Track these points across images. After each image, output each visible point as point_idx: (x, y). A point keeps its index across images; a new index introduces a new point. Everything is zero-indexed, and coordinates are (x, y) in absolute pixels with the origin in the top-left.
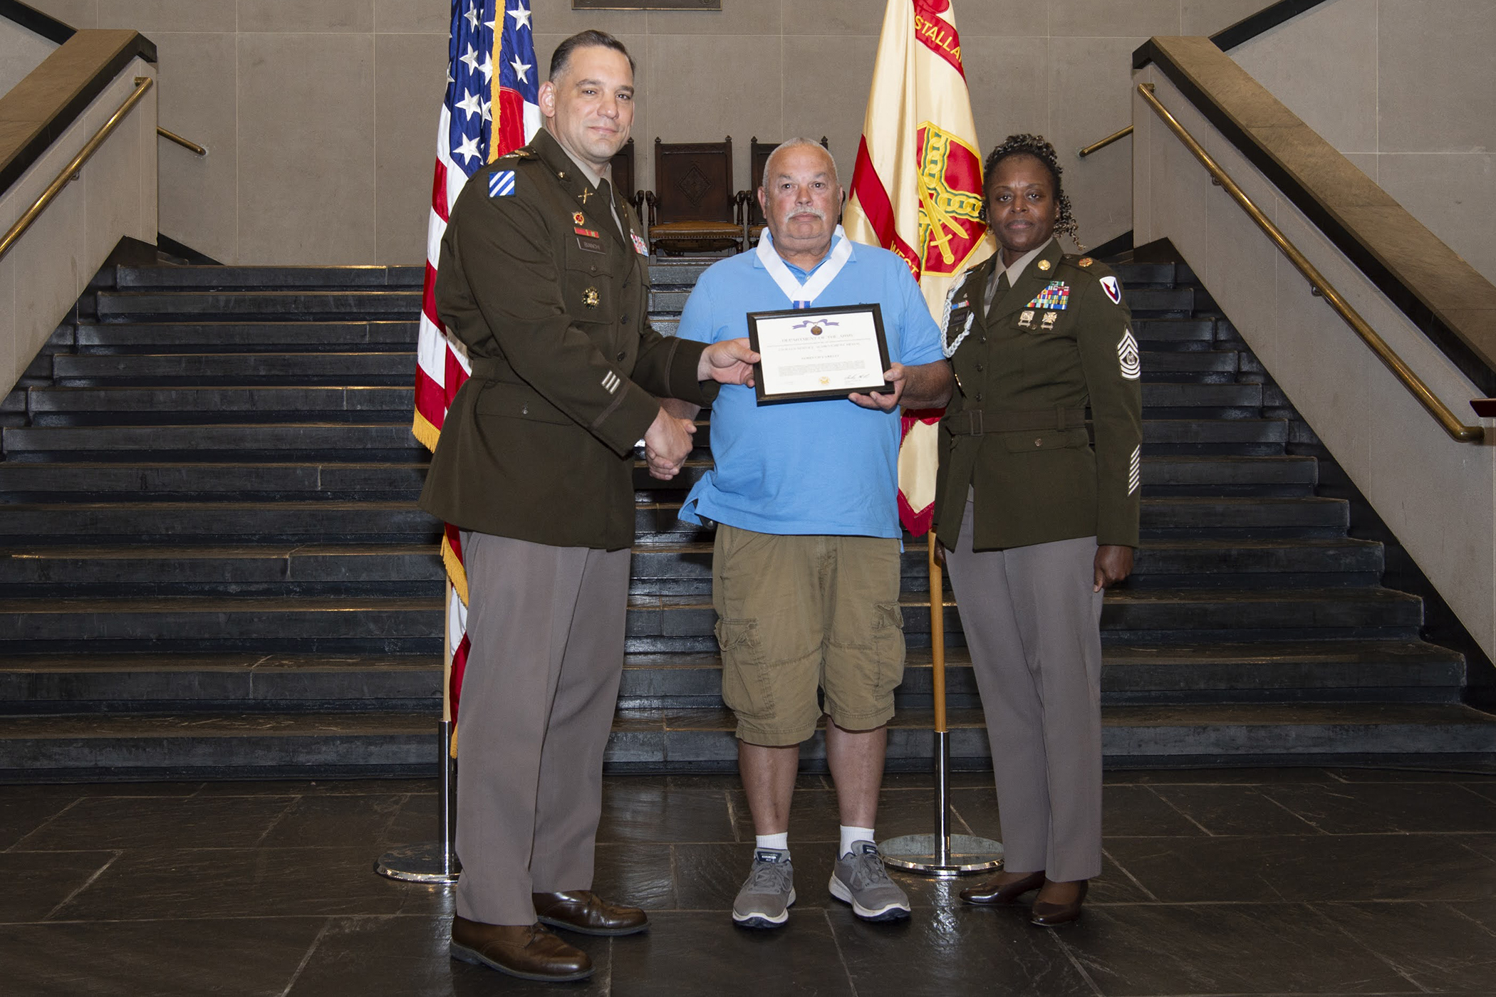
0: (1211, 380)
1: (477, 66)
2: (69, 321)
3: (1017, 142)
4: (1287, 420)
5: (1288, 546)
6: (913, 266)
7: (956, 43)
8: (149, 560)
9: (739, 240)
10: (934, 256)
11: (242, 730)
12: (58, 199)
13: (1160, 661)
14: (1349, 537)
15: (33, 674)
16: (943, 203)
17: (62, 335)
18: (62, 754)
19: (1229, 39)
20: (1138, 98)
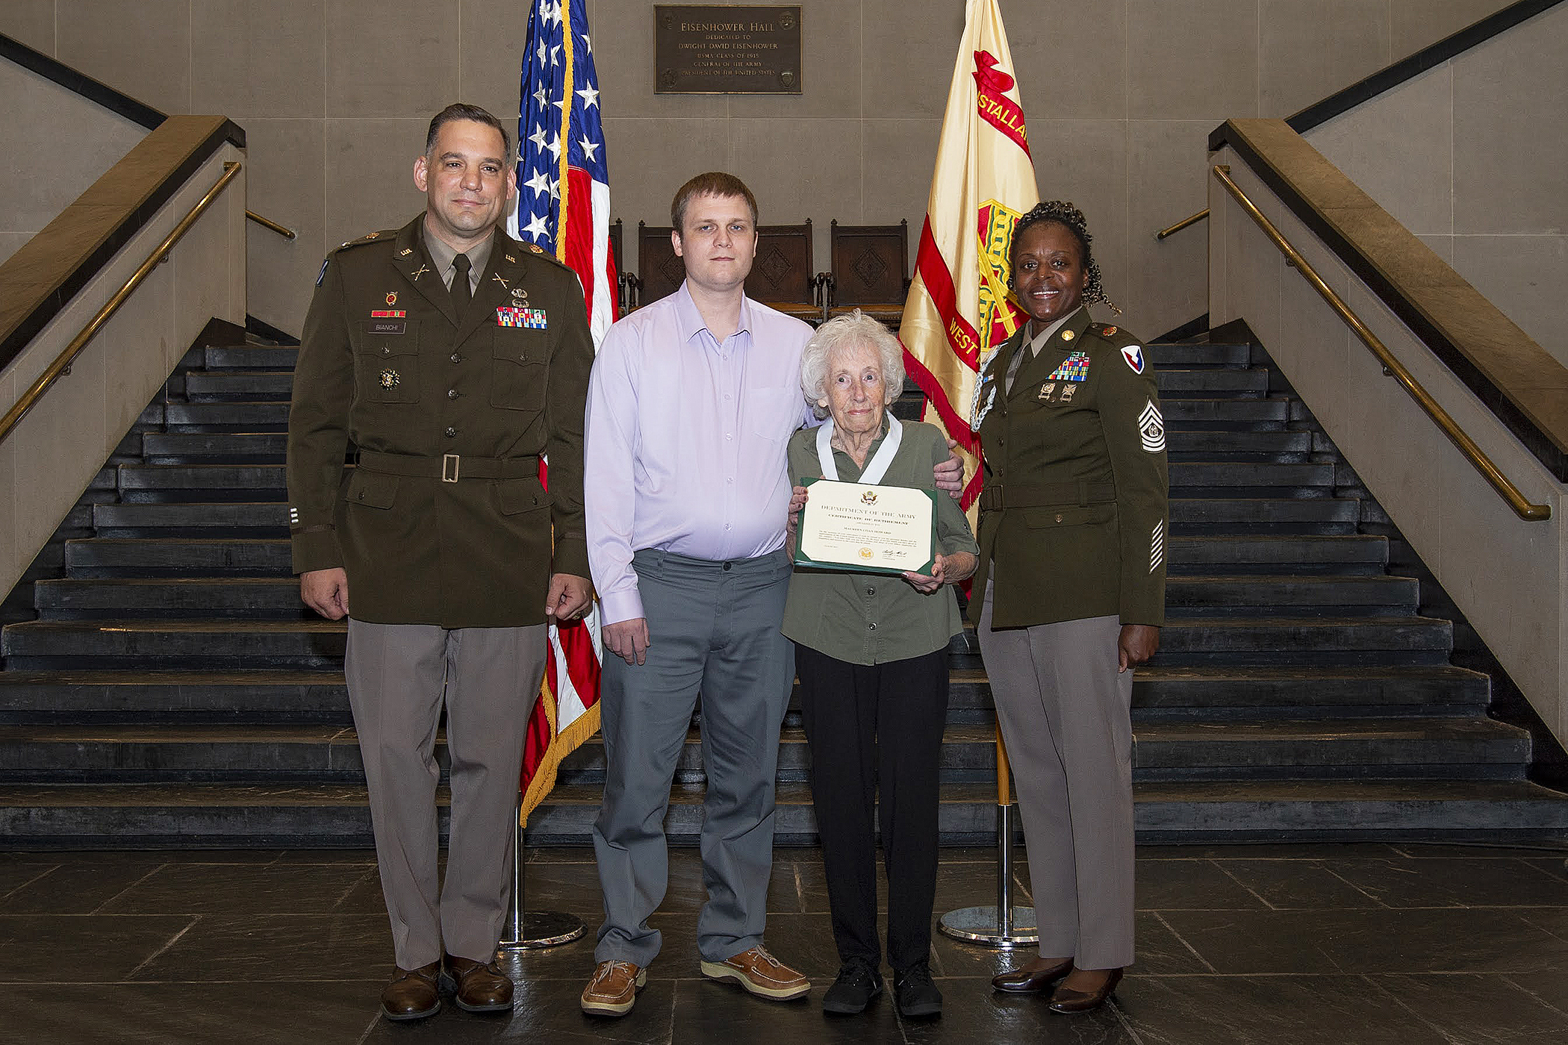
0: (1283, 460)
1: (546, 145)
2: (158, 401)
3: (1045, 210)
4: (1358, 500)
5: (1358, 624)
6: (973, 343)
7: (1020, 122)
8: (232, 634)
10: (998, 331)
11: (320, 800)
12: (147, 281)
13: (1228, 738)
14: (1419, 615)
15: (119, 744)
16: (1007, 281)
17: (151, 415)
18: (147, 822)
19: (1304, 121)
20: (1214, 180)
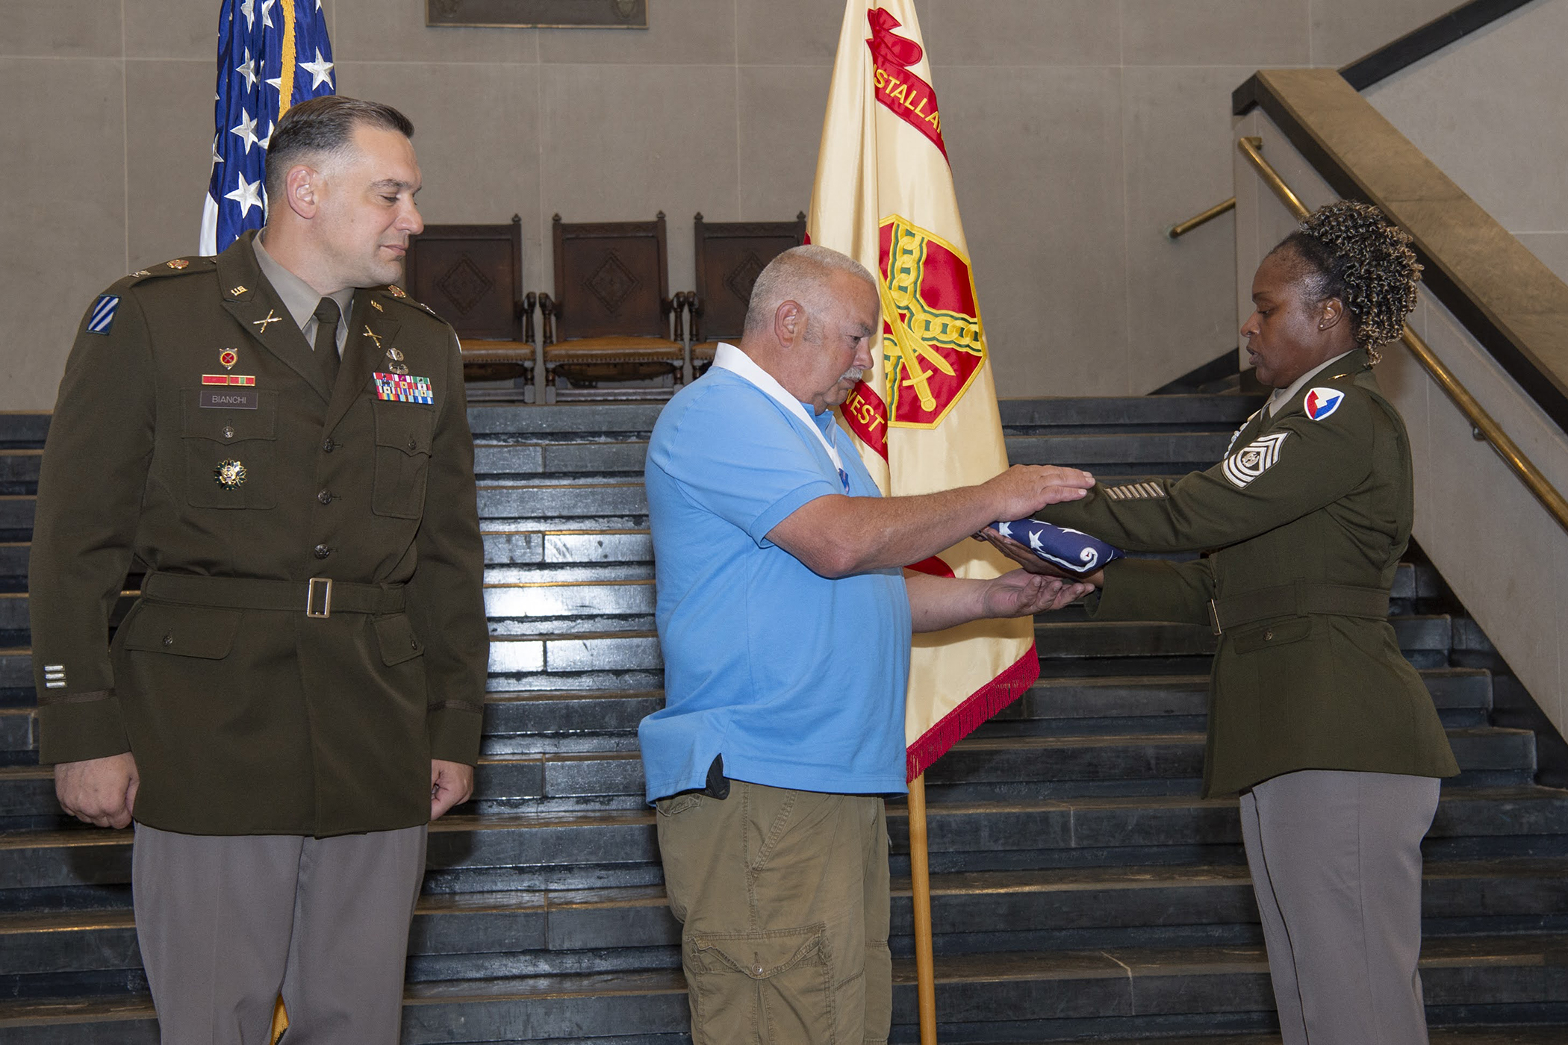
1: (256, 140)
6: (877, 415)
7: (932, 107)
9: (677, 363)
10: (908, 399)
14: (1537, 784)
16: (919, 327)
19: (1366, 73)
20: (1240, 156)
